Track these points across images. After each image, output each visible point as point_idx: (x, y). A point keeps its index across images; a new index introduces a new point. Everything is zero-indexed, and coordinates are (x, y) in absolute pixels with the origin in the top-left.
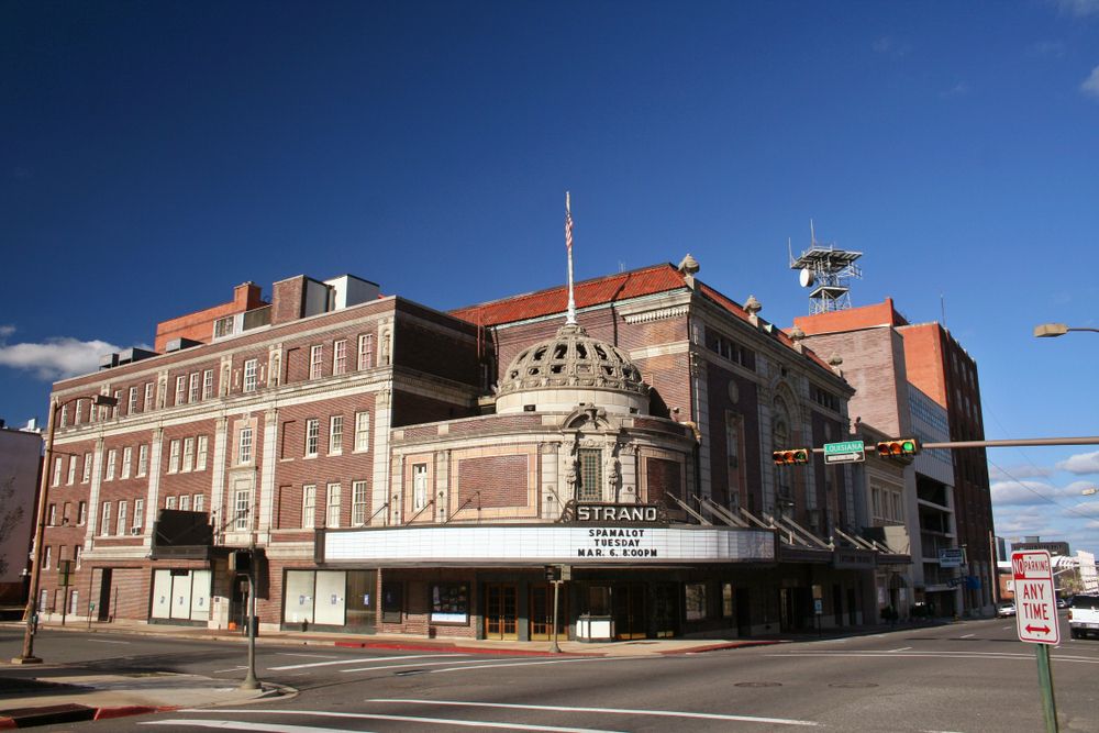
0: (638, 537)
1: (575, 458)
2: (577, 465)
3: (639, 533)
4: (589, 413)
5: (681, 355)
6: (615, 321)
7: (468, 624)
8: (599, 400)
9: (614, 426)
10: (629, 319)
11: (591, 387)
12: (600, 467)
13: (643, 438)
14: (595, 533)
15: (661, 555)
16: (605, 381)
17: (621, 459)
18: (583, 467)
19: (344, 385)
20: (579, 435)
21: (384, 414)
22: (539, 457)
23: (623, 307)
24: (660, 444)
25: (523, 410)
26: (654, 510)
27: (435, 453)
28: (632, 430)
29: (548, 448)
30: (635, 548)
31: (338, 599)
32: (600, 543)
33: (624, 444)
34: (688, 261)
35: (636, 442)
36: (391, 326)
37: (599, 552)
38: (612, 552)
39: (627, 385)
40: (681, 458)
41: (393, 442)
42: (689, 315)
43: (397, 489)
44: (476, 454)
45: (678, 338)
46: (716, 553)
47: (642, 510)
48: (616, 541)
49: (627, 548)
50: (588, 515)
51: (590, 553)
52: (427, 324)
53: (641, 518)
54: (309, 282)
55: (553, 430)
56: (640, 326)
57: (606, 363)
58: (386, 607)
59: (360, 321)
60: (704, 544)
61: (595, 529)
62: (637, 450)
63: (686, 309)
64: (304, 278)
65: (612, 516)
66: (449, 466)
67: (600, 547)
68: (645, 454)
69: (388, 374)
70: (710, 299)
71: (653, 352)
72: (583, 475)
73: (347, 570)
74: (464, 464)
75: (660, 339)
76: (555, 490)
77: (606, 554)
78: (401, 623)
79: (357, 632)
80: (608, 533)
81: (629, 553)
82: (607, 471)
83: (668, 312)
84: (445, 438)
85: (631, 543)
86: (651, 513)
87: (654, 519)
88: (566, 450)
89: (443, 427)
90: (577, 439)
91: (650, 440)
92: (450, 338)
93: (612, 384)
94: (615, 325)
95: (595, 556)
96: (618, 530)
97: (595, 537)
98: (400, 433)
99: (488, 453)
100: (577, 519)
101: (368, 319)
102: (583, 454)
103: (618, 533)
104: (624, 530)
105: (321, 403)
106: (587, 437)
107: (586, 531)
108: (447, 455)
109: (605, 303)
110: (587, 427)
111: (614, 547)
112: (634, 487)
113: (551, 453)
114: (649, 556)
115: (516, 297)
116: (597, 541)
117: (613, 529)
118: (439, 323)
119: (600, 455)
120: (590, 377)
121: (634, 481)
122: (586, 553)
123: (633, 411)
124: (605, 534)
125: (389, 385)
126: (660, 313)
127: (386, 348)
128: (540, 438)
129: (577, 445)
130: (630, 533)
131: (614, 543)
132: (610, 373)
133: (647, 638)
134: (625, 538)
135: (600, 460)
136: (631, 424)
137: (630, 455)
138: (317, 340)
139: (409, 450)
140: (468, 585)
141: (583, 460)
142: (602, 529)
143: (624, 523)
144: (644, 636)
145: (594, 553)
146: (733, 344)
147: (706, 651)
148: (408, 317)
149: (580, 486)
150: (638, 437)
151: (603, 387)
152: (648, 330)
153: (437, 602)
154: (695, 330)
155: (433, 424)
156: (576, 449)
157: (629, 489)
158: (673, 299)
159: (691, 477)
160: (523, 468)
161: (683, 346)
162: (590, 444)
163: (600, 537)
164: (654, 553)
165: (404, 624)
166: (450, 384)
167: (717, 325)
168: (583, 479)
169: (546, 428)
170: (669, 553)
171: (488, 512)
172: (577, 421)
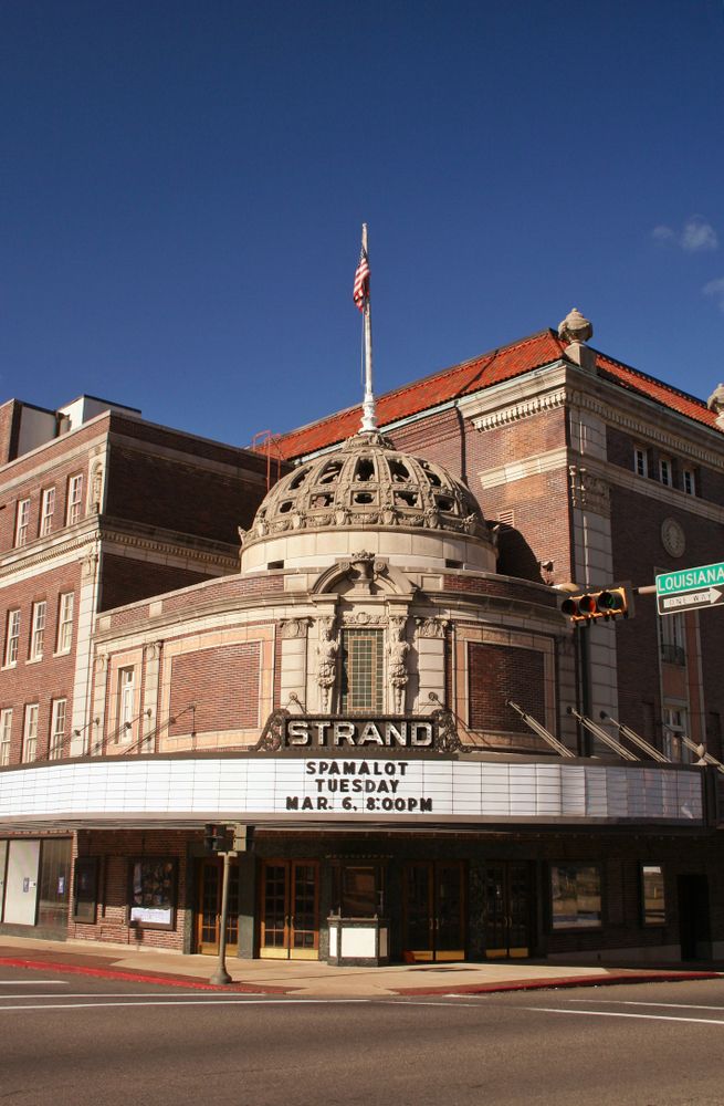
0: (397, 776)
1: (335, 644)
2: (339, 656)
3: (398, 768)
4: (359, 568)
5: (556, 473)
6: (462, 428)
7: (173, 926)
8: (382, 545)
9: (402, 589)
10: (479, 423)
11: (374, 525)
12: (380, 659)
13: (460, 608)
14: (317, 767)
15: (440, 809)
16: (398, 515)
17: (419, 645)
18: (350, 661)
19: (48, 553)
20: (341, 605)
21: (89, 592)
22: (278, 644)
23: (469, 405)
24: (496, 618)
25: (265, 567)
26: (429, 728)
27: (144, 647)
28: (439, 595)
29: (292, 629)
30: (390, 795)
31: (31, 884)
32: (325, 785)
33: (423, 619)
34: (573, 320)
35: (447, 615)
36: (103, 458)
37: (322, 803)
38: (346, 803)
39: (441, 522)
40: (547, 646)
41: (98, 636)
42: (567, 404)
43: (99, 708)
44: (192, 645)
45: (550, 446)
46: (556, 807)
47: (404, 727)
48: (355, 782)
49: (374, 795)
50: (306, 736)
51: (307, 803)
52: (170, 455)
53: (403, 741)
54: (24, 409)
55: (300, 598)
56: (495, 431)
57: (403, 487)
58: (81, 895)
59: (69, 455)
60: (531, 789)
61: (317, 761)
62: (448, 629)
63: (560, 395)
64: (16, 403)
65: (349, 737)
66: (160, 667)
67: (326, 793)
68: (463, 636)
69: (93, 530)
70: (616, 381)
71: (514, 472)
72: (350, 674)
73: (42, 839)
74: (180, 662)
75: (524, 450)
76: (301, 699)
77: (336, 807)
78: (95, 923)
79: (48, 938)
80: (341, 768)
81: (377, 804)
82: (391, 665)
83: (533, 404)
84: (156, 623)
85: (383, 787)
86: (421, 733)
87: (428, 742)
88: (319, 631)
89: (155, 605)
90: (338, 612)
91: (477, 612)
92: (214, 476)
93: (412, 520)
94: (463, 434)
95: (315, 810)
96: (358, 763)
97: (317, 776)
98: (106, 620)
99: (208, 642)
100: (287, 744)
101: (77, 451)
102: (351, 638)
103: (358, 768)
104: (370, 763)
105: (24, 583)
106: (357, 609)
107: (300, 765)
108: (157, 649)
109: (446, 401)
110: (358, 592)
111: (351, 794)
112: (441, 694)
113: (295, 637)
114: (417, 810)
115: (340, 413)
116: (320, 782)
117: (349, 761)
118: (195, 453)
119: (380, 639)
120: (371, 510)
121: (442, 683)
122: (301, 803)
123: (450, 564)
124: (334, 769)
125: (96, 548)
126: (523, 407)
127: (95, 490)
128: (279, 613)
129: (338, 621)
130: (381, 768)
131: (351, 786)
132: (411, 502)
133: (466, 960)
134: (372, 777)
135: (381, 646)
136: (438, 585)
137: (434, 638)
138: (24, 490)
139: (114, 646)
140: (176, 861)
141: (350, 649)
142: (329, 762)
143: (369, 749)
144: (461, 955)
145: (314, 803)
146: (674, 460)
147: (501, 990)
148: (133, 442)
149: (345, 690)
150: (451, 607)
151: (394, 526)
152: (509, 438)
153: (138, 890)
154: (582, 431)
155: (143, 602)
156: (337, 628)
157: (433, 697)
158: (538, 381)
159: (568, 677)
160: (252, 665)
161: (558, 459)
162: (362, 620)
163: (326, 776)
164: (427, 805)
165: (99, 925)
166: (211, 546)
167: (630, 424)
168: (351, 680)
169: (288, 595)
170: (456, 805)
171: (206, 741)
172: (339, 581)
